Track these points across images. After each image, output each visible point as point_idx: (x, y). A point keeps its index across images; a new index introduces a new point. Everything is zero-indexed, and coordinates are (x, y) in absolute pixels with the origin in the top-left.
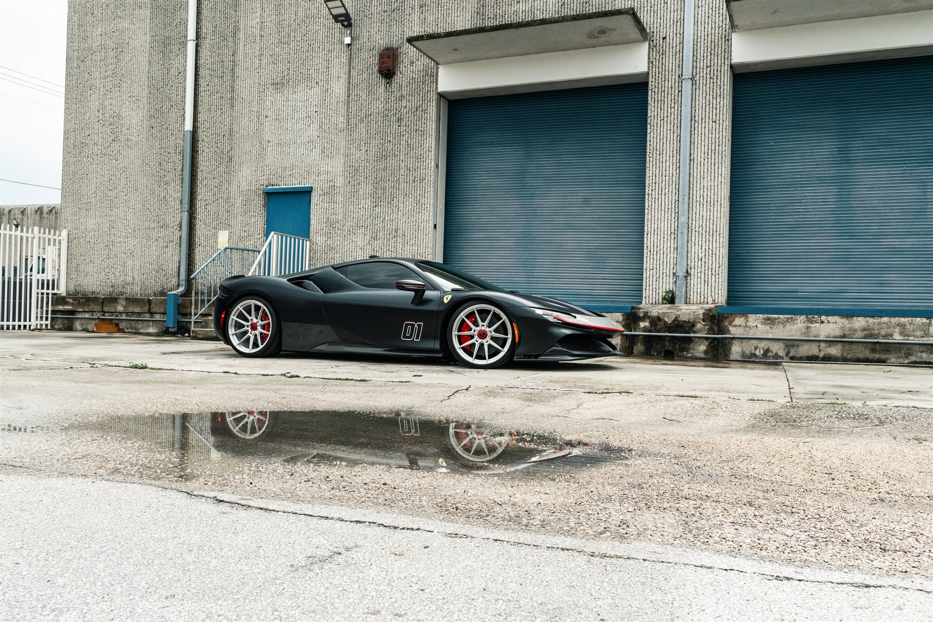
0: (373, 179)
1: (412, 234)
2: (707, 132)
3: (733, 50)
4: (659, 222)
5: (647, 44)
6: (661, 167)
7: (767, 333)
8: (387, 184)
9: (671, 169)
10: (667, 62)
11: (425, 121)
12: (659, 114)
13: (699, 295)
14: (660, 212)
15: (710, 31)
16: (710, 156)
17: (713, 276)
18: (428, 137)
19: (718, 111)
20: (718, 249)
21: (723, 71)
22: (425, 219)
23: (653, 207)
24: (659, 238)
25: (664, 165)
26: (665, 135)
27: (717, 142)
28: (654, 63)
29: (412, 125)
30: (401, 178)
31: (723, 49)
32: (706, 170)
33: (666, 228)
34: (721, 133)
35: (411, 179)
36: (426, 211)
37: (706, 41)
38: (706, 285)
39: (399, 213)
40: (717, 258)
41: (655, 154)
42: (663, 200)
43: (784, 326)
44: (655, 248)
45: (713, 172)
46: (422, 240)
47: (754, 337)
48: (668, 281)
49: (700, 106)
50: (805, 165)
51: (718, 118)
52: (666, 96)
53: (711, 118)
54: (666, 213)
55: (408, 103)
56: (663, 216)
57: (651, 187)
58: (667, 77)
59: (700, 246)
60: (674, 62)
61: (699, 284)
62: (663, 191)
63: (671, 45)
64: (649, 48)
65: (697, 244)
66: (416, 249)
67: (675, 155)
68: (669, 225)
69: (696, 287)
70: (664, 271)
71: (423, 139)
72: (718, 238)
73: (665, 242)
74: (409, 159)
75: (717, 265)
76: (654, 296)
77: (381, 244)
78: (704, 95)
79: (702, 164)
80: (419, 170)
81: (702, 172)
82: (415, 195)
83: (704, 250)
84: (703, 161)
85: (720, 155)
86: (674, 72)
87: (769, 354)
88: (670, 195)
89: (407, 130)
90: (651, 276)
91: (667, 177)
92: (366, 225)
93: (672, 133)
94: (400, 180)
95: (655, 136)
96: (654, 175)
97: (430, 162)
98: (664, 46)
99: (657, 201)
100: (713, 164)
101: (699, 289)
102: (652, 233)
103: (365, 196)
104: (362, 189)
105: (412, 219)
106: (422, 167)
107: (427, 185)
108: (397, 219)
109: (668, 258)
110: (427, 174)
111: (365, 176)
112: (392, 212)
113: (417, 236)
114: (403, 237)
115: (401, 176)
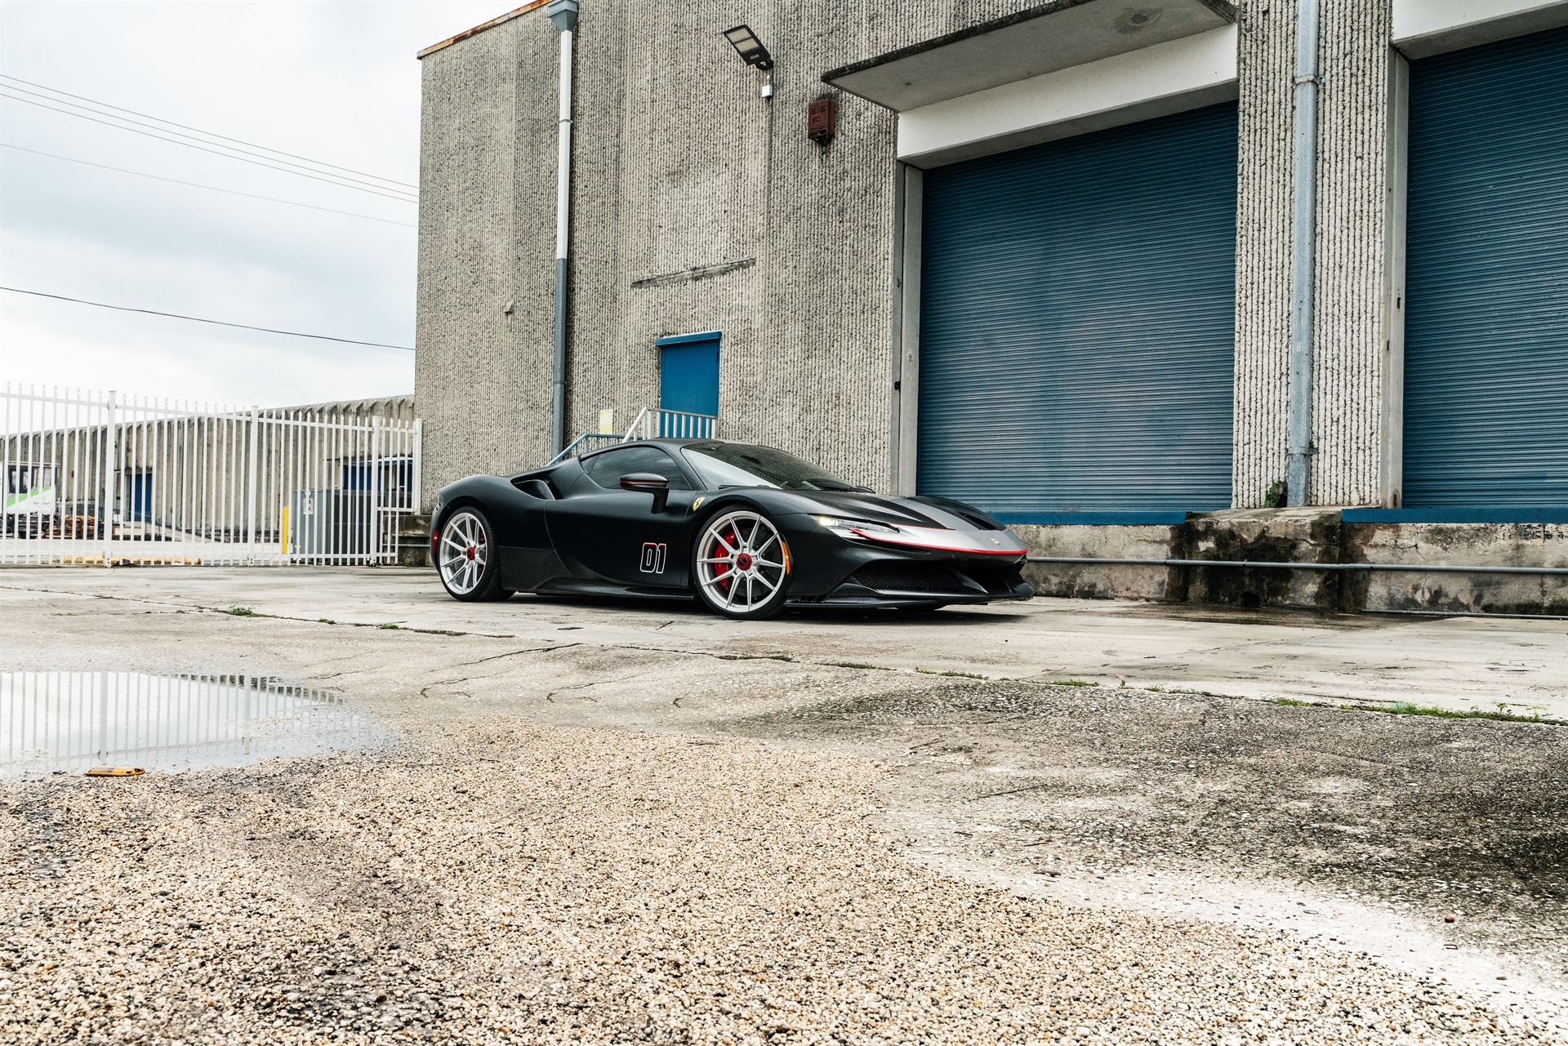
1: (860, 400)
2: (1346, 178)
3: (1394, 16)
4: (1260, 355)
5: (1235, 27)
6: (1262, 253)
7: (1438, 559)
9: (1280, 256)
10: (1271, 57)
11: (879, 208)
12: (1258, 153)
13: (1334, 488)
14: (1260, 337)
16: (1351, 224)
17: (1361, 452)
18: (884, 235)
19: (1366, 137)
20: (1369, 400)
21: (1374, 59)
22: (880, 374)
23: (1249, 328)
24: (1259, 386)
25: (1267, 248)
26: (1269, 193)
27: (1365, 195)
28: (1248, 61)
29: (860, 219)
31: (1375, 17)
33: (1272, 365)
34: (1372, 179)
35: (858, 308)
36: (882, 360)
37: (1343, 6)
38: (1347, 470)
39: (842, 366)
40: (1368, 417)
41: (1250, 229)
42: (1266, 314)
43: (1471, 546)
44: (1253, 403)
45: (1358, 253)
46: (875, 409)
47: (1411, 566)
48: (1276, 464)
49: (1333, 130)
51: (1366, 151)
52: (1270, 119)
53: (1353, 151)
55: (853, 182)
56: (1266, 343)
57: (1244, 291)
58: (1271, 84)
59: (1335, 396)
60: (1284, 55)
61: (1333, 469)
62: (1267, 296)
63: (1278, 23)
64: (1240, 34)
65: (1329, 392)
66: (867, 424)
67: (1287, 228)
68: (1278, 359)
69: (1328, 473)
70: (1270, 446)
71: (875, 240)
72: (1369, 380)
73: (1271, 392)
74: (855, 275)
75: (1368, 430)
76: (1252, 493)
77: (816, 419)
78: (1340, 108)
79: (1338, 239)
80: (870, 292)
81: (1338, 255)
82: (865, 335)
83: (1342, 403)
84: (1338, 234)
85: (1371, 220)
86: (1283, 72)
87: (1442, 600)
89: (852, 228)
90: (1246, 456)
91: (1273, 271)
92: (795, 389)
93: (1281, 187)
94: (843, 312)
95: (1251, 196)
96: (1249, 269)
97: (886, 279)
98: (1266, 26)
99: (1255, 316)
100: (1358, 237)
101: (1333, 477)
102: (1248, 376)
103: (793, 341)
104: (789, 331)
105: (861, 375)
106: (874, 287)
107: (881, 317)
108: (838, 377)
109: (1277, 422)
110: (881, 299)
111: (793, 310)
112: (831, 365)
113: (867, 403)
114: (848, 406)
115: (843, 305)
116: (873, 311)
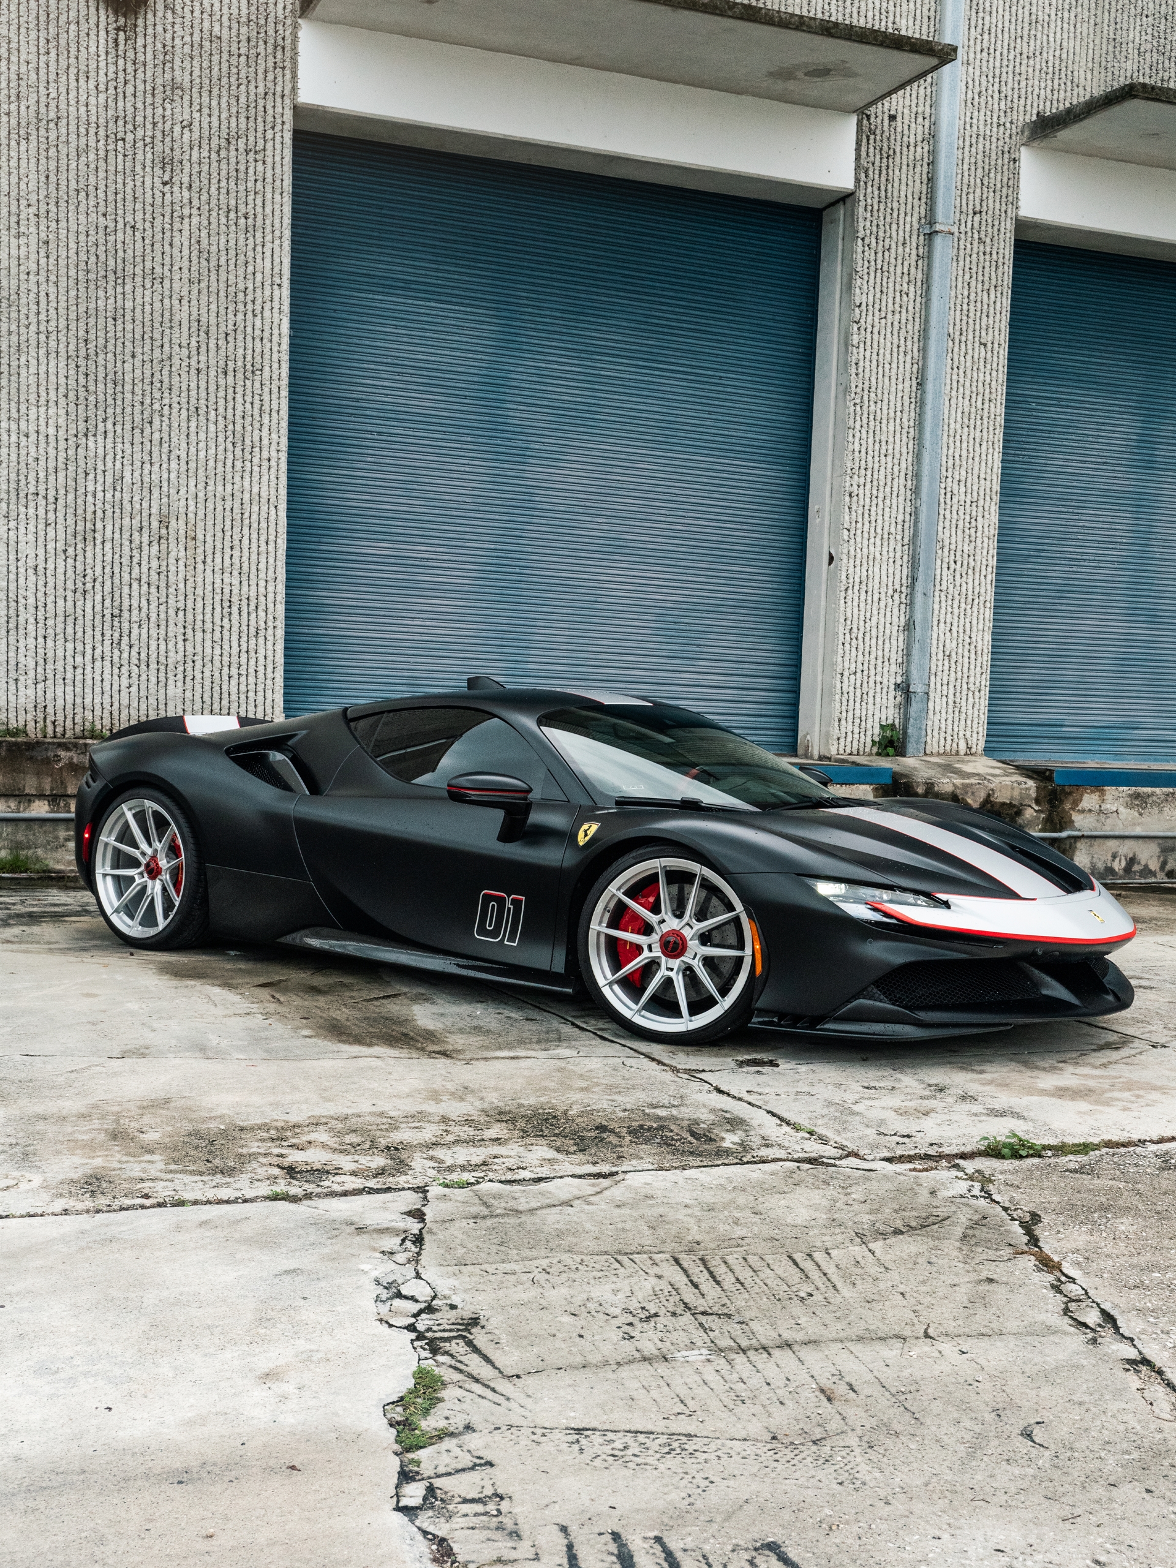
0: (73, 341)
1: (219, 535)
2: (969, 364)
3: (1021, 186)
4: (871, 563)
5: (855, 121)
6: (878, 432)
7: (1135, 824)
8: (128, 366)
9: (898, 441)
10: (897, 180)
11: (259, 185)
12: (878, 301)
13: (942, 735)
14: (872, 541)
15: (981, 127)
16: (972, 422)
17: (970, 694)
18: (269, 238)
19: (991, 322)
20: (980, 634)
21: (1002, 230)
22: (264, 494)
24: (869, 602)
25: (884, 427)
27: (987, 391)
28: (871, 173)
29: (213, 190)
30: (179, 354)
31: (1005, 180)
32: (964, 453)
33: (884, 578)
34: (994, 374)
35: (212, 362)
37: (973, 150)
38: (957, 714)
39: (174, 465)
41: (866, 398)
42: (880, 512)
43: (1161, 811)
44: (862, 623)
46: (254, 557)
48: (884, 701)
52: (892, 261)
53: (977, 333)
54: (886, 544)
55: (196, 115)
56: (878, 549)
57: (856, 477)
58: (895, 216)
59: (948, 625)
60: (910, 183)
61: (943, 711)
62: (881, 489)
63: (905, 139)
64: (860, 133)
65: (942, 621)
66: (236, 582)
67: (906, 409)
68: (891, 571)
69: (937, 716)
70: (879, 679)
71: (251, 241)
72: (982, 611)
73: (882, 611)
74: (204, 298)
75: (978, 669)
76: (856, 736)
77: (108, 558)
78: (967, 276)
79: (958, 437)
80: (240, 337)
81: (957, 457)
82: (230, 416)
83: (955, 634)
84: (959, 431)
85: (991, 423)
86: (909, 206)
87: (1136, 868)
88: (894, 501)
89: (195, 203)
90: (852, 689)
91: (889, 458)
92: (52, 493)
93: (902, 354)
94: (176, 361)
95: (868, 354)
98: (893, 137)
99: (867, 512)
100: (978, 440)
102: (856, 588)
103: (43, 394)
104: (33, 370)
105: (220, 488)
106: (249, 330)
107: (266, 390)
108: (165, 484)
109: (887, 650)
110: (267, 356)
111: (42, 328)
112: (147, 458)
113: (236, 543)
114: (191, 544)
115: (176, 348)
116: (249, 375)
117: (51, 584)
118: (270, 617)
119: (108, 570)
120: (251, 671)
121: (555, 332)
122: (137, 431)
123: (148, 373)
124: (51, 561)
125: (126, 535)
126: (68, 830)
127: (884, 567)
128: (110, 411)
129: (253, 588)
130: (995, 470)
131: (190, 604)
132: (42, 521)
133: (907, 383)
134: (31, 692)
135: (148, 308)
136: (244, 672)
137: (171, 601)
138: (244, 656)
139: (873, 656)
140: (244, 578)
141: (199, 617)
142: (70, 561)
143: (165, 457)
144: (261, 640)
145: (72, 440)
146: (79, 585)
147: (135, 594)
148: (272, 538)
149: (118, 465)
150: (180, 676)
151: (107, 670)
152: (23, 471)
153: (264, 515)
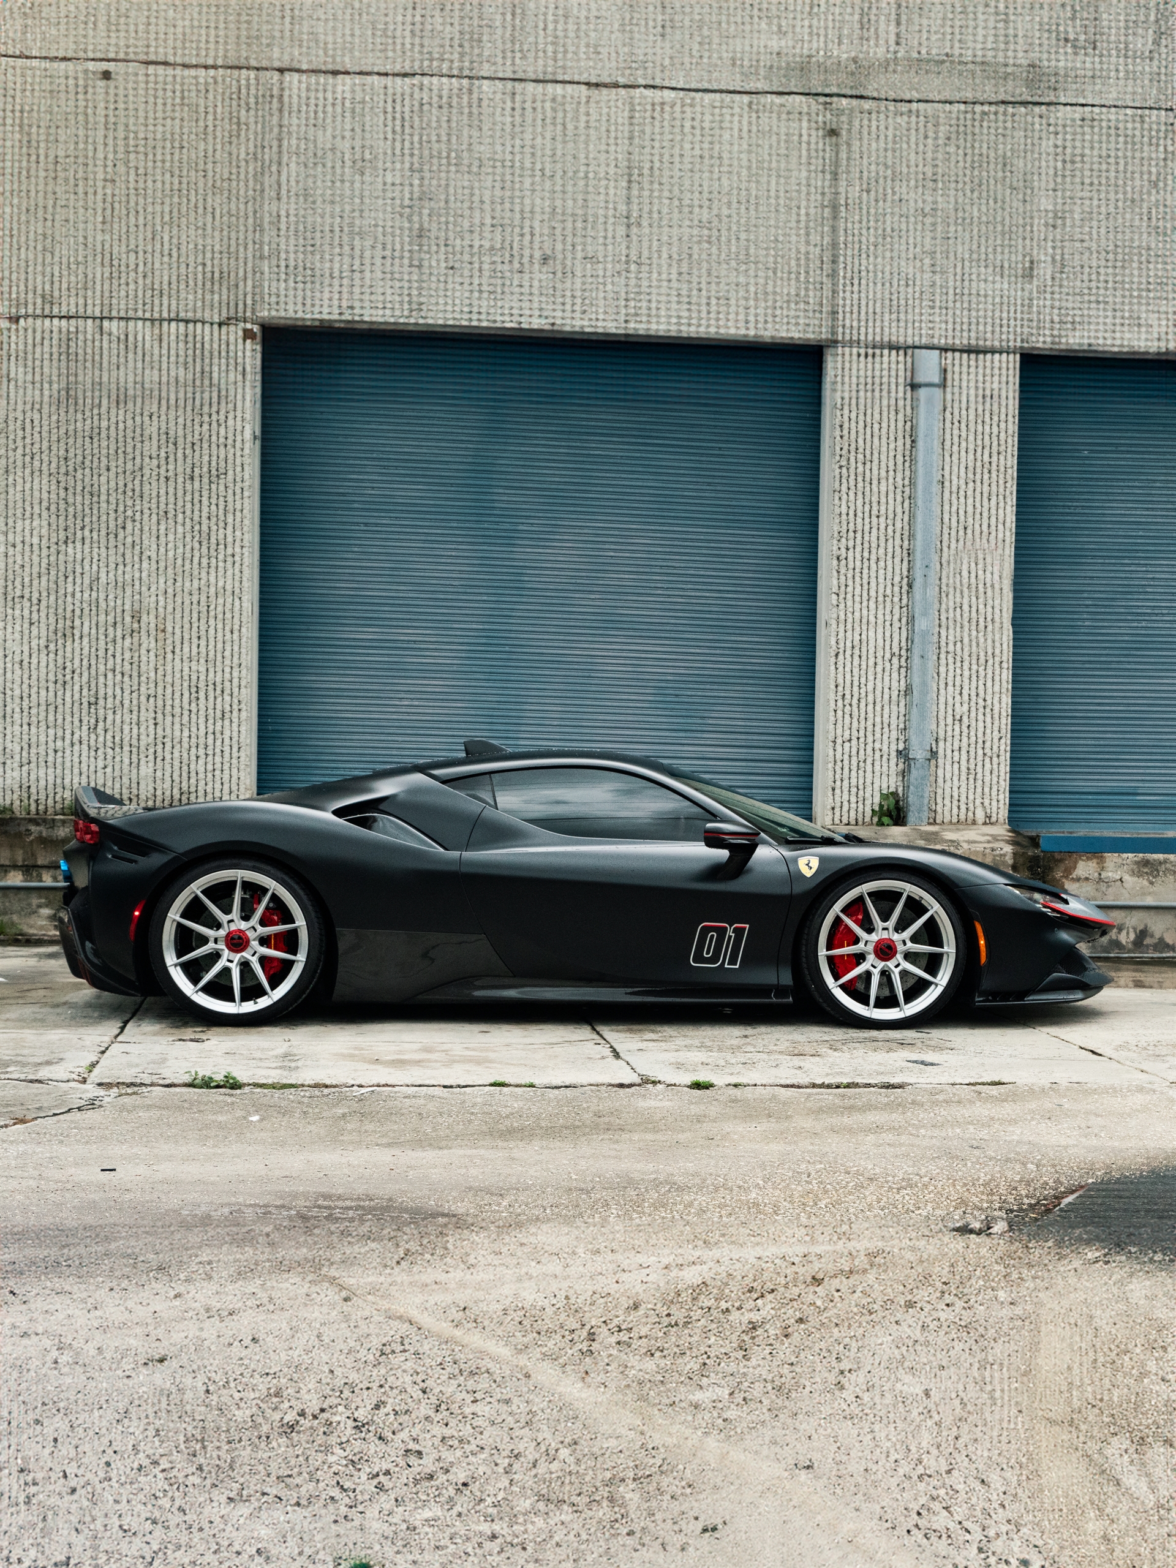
0: (54, 460)
1: (187, 626)
2: (972, 417)
4: (864, 627)
6: (867, 493)
7: (1144, 894)
8: (103, 479)
9: (891, 501)
13: (955, 803)
14: (865, 604)
16: (978, 476)
17: (987, 760)
20: (997, 696)
22: (229, 587)
23: (850, 589)
24: (864, 667)
25: (875, 487)
26: (877, 416)
27: (995, 444)
30: (150, 465)
32: (970, 509)
33: (880, 642)
34: (1003, 425)
35: (180, 470)
36: (229, 564)
38: (971, 781)
39: (145, 565)
40: (996, 716)
41: (852, 460)
42: (873, 574)
44: (856, 689)
45: (985, 514)
46: (220, 646)
47: (1117, 903)
48: (885, 768)
50: (1153, 509)
54: (881, 607)
56: (872, 612)
57: (844, 540)
59: (958, 688)
61: (955, 779)
62: (874, 551)
65: (950, 683)
66: (202, 669)
67: (900, 467)
68: (888, 634)
69: (949, 784)
70: (877, 746)
72: (997, 672)
73: (879, 676)
74: (172, 413)
75: (996, 733)
76: (853, 805)
77: (86, 651)
79: (962, 493)
80: (205, 445)
81: (962, 512)
82: (196, 518)
83: (966, 697)
84: (963, 487)
85: (1001, 476)
87: (1148, 941)
88: (889, 563)
90: (846, 757)
91: (882, 519)
92: (35, 595)
93: (893, 413)
94: (146, 471)
95: (853, 415)
96: (851, 513)
97: (239, 428)
99: (858, 575)
100: (985, 495)
101: (955, 789)
102: (848, 652)
103: (28, 508)
104: (19, 488)
105: (187, 584)
106: (214, 438)
107: (230, 492)
108: (137, 583)
109: (886, 716)
110: (230, 461)
111: (28, 450)
112: (120, 560)
113: (203, 633)
114: (161, 636)
115: (147, 460)
116: (214, 479)
117: (34, 677)
118: (236, 701)
119: (85, 662)
120: (218, 751)
121: (543, 417)
122: (111, 536)
123: (121, 484)
124: (34, 656)
125: (102, 631)
126: (40, 897)
127: (880, 630)
128: (87, 520)
129: (220, 674)
130: (1008, 525)
131: (160, 691)
132: (26, 621)
133: (900, 442)
134: (16, 774)
135: (121, 426)
136: (210, 752)
137: (143, 689)
138: (211, 737)
139: (870, 723)
140: (211, 665)
141: (169, 703)
142: (52, 655)
143: (136, 559)
144: (227, 722)
145: (54, 548)
146: (60, 677)
147: (110, 683)
148: (236, 627)
149: (95, 567)
150: (151, 757)
151: (85, 753)
152: (11, 577)
153: (228, 606)
